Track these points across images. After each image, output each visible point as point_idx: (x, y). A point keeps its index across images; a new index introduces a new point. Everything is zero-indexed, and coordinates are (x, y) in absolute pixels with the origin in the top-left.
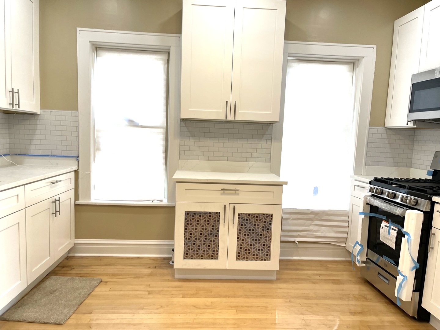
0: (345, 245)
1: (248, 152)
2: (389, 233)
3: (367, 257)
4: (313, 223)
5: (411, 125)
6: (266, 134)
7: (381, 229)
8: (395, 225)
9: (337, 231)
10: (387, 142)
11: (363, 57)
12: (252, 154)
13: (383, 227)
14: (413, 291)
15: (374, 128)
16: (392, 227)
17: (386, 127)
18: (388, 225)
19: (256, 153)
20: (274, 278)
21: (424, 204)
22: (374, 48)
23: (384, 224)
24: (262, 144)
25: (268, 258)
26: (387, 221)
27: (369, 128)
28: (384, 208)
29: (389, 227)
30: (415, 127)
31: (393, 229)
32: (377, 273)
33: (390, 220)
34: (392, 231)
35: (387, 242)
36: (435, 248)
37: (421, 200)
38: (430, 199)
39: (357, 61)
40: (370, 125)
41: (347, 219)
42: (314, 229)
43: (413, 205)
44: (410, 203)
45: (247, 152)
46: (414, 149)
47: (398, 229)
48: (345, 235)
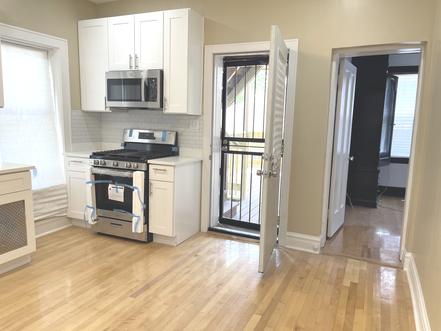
0: (66, 214)
2: (117, 192)
3: (97, 216)
4: (38, 203)
5: (108, 110)
7: (109, 191)
8: (122, 185)
9: (59, 204)
10: (85, 123)
11: (58, 48)
13: (110, 189)
14: (144, 224)
15: (75, 111)
16: (118, 187)
17: (82, 111)
18: (115, 186)
20: (29, 261)
21: (143, 166)
22: (65, 42)
23: (110, 186)
25: (25, 243)
26: (114, 183)
27: (71, 112)
28: (113, 174)
29: (116, 188)
30: (111, 111)
31: (120, 188)
32: (110, 224)
33: (116, 182)
34: (119, 190)
35: (115, 199)
36: (154, 193)
37: (140, 164)
38: (146, 162)
39: (51, 50)
40: (72, 109)
41: (65, 191)
42: (40, 208)
43: (135, 168)
44: (127, 167)
46: (102, 127)
47: (124, 187)
48: (66, 206)
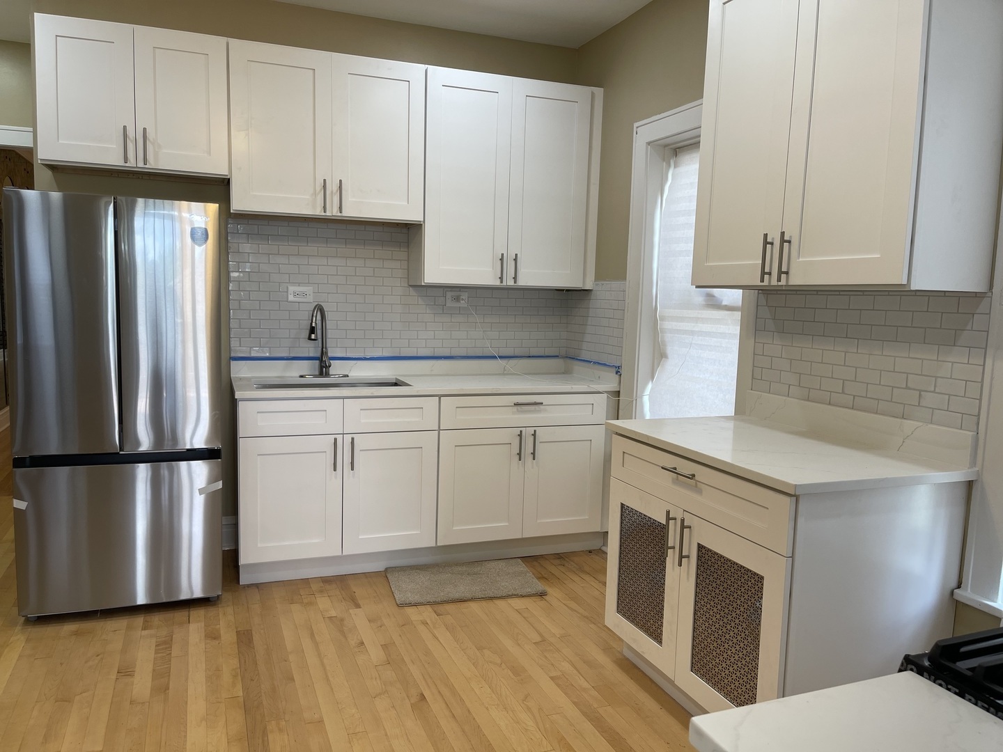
1: (909, 385)
6: (969, 327)
12: (922, 393)
19: (934, 392)
24: (953, 363)
45: (907, 388)
